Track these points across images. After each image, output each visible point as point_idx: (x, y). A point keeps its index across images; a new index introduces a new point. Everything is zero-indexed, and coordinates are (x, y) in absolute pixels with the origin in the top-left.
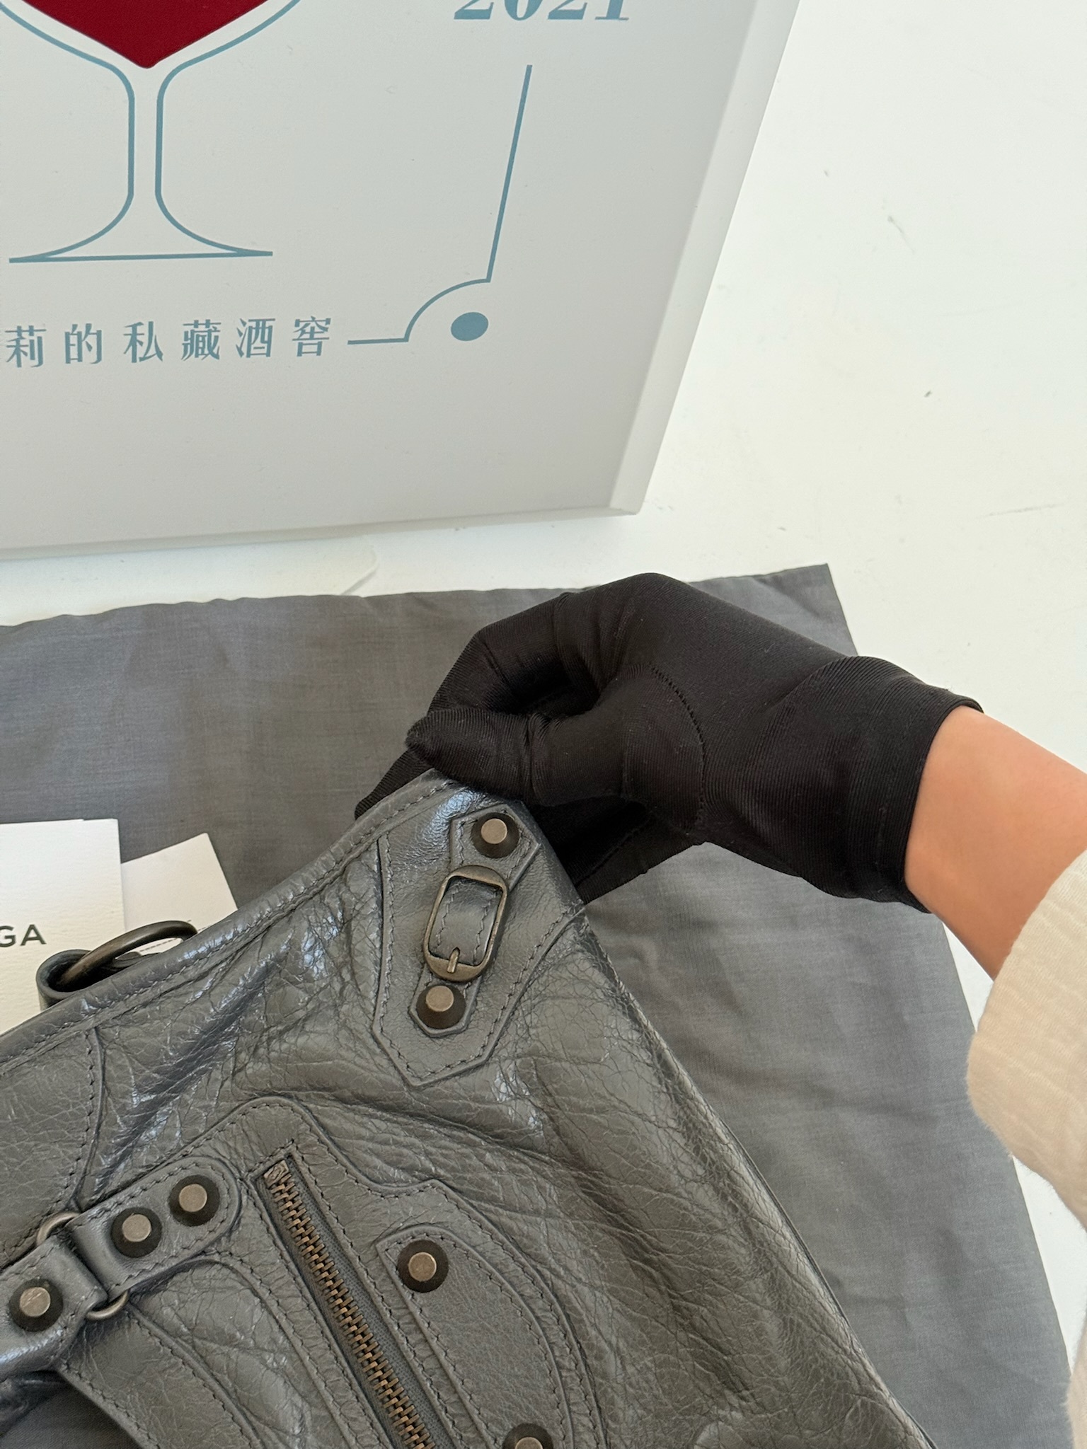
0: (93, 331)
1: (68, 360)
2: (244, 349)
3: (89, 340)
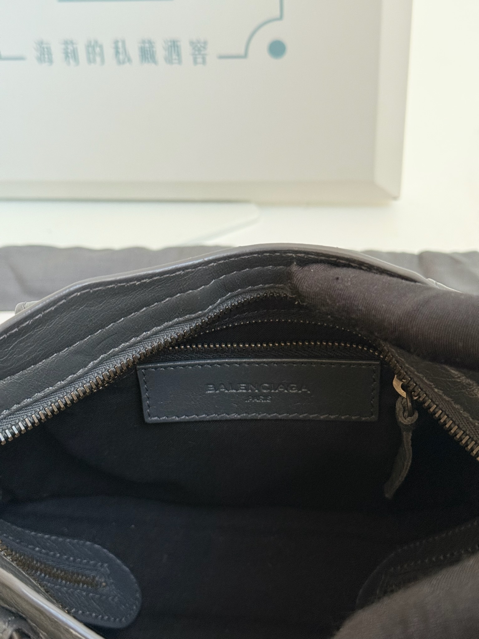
0: (99, 43)
1: (90, 61)
2: (170, 59)
3: (98, 50)
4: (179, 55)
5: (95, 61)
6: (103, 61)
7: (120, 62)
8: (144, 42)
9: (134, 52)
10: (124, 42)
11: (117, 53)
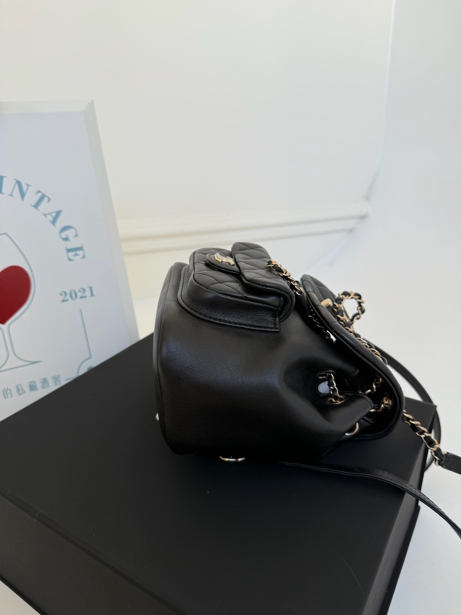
0: (9, 388)
1: (5, 398)
2: (44, 386)
3: (9, 391)
4: (48, 383)
5: (8, 397)
6: (12, 396)
7: (20, 394)
8: (31, 382)
9: (26, 388)
10: (21, 385)
11: (18, 390)
